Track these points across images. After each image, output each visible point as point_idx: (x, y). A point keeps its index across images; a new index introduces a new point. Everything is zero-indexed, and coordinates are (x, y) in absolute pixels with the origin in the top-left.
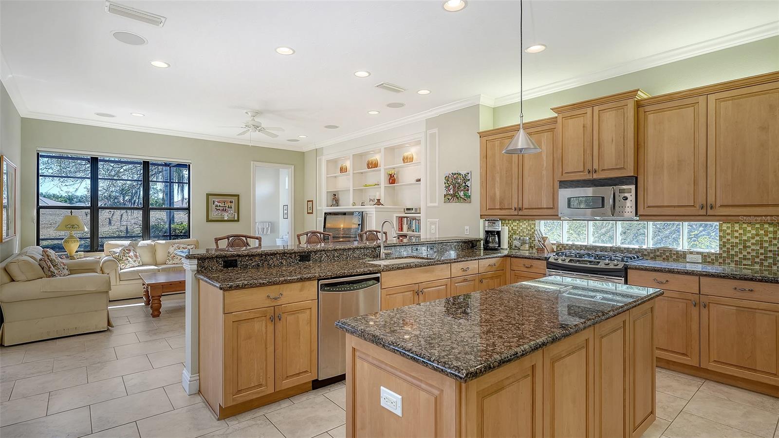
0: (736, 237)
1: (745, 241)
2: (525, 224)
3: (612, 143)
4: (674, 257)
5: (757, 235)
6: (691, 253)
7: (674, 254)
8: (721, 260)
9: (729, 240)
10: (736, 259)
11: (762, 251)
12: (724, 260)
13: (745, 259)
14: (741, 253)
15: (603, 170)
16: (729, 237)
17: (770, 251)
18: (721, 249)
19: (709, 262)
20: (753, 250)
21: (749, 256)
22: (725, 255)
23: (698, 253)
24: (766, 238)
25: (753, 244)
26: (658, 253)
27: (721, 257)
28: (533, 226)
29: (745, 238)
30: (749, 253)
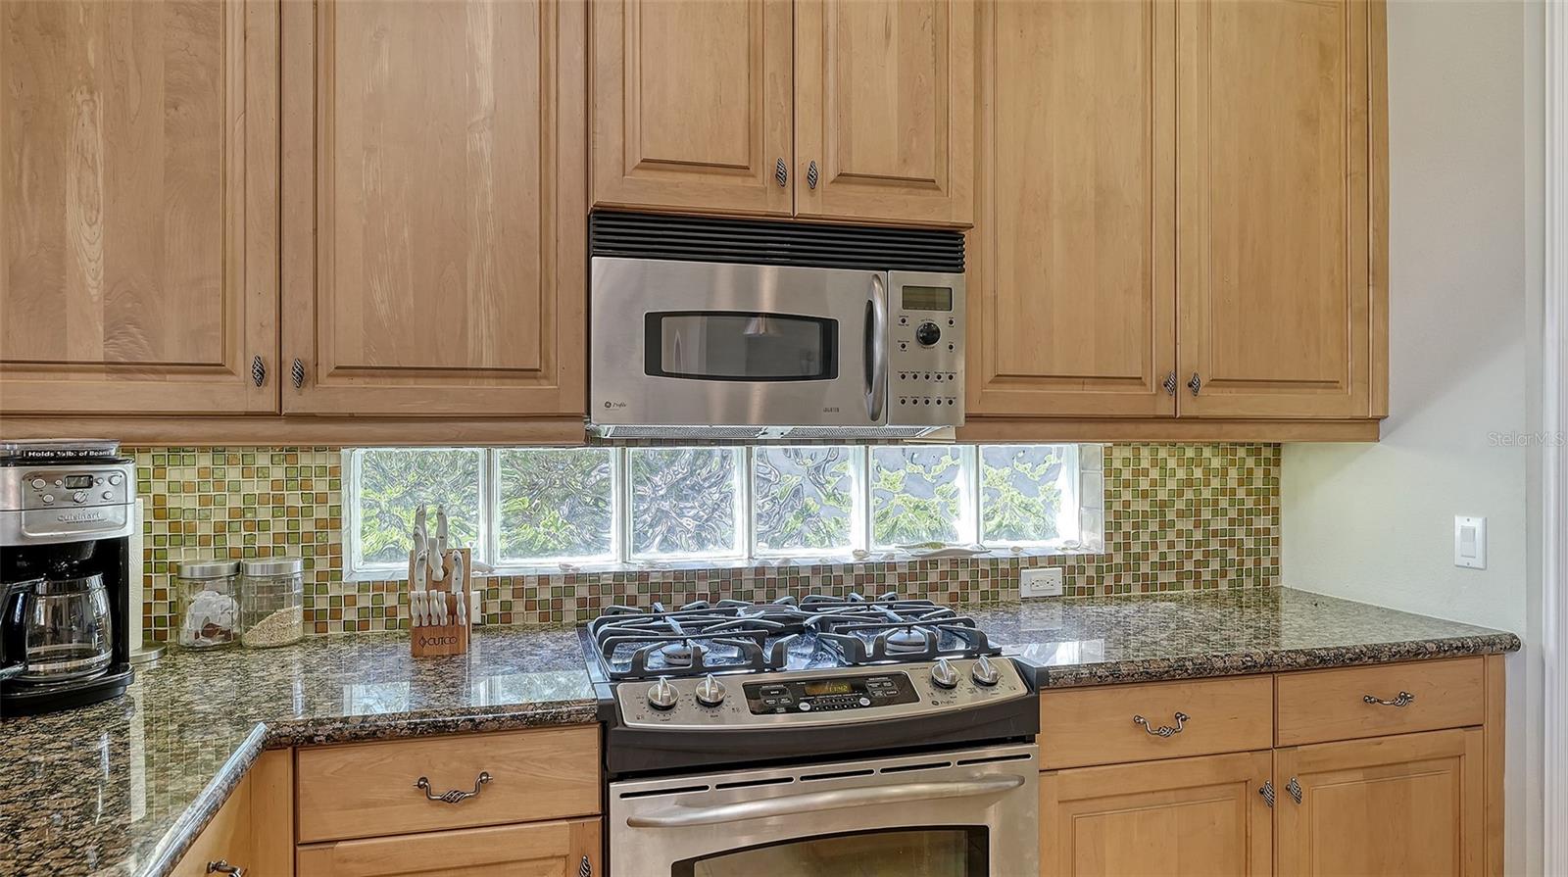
0: (1145, 494)
1: (1163, 504)
2: (263, 474)
3: (887, 45)
4: (985, 585)
5: (1189, 482)
6: (1033, 562)
7: (985, 573)
8: (1109, 580)
9: (1127, 504)
10: (1145, 568)
11: (1198, 535)
12: (1118, 578)
13: (1163, 566)
14: (1155, 546)
15: (843, 177)
16: (1127, 495)
17: (1215, 533)
18: (1108, 537)
19: (1081, 591)
20: (1180, 533)
21: (1172, 558)
22: (1118, 559)
23: (1053, 561)
24: (1206, 494)
25: (1181, 514)
26: (933, 577)
27: (1110, 569)
28: (320, 486)
29: (1162, 495)
30: (1171, 544)
